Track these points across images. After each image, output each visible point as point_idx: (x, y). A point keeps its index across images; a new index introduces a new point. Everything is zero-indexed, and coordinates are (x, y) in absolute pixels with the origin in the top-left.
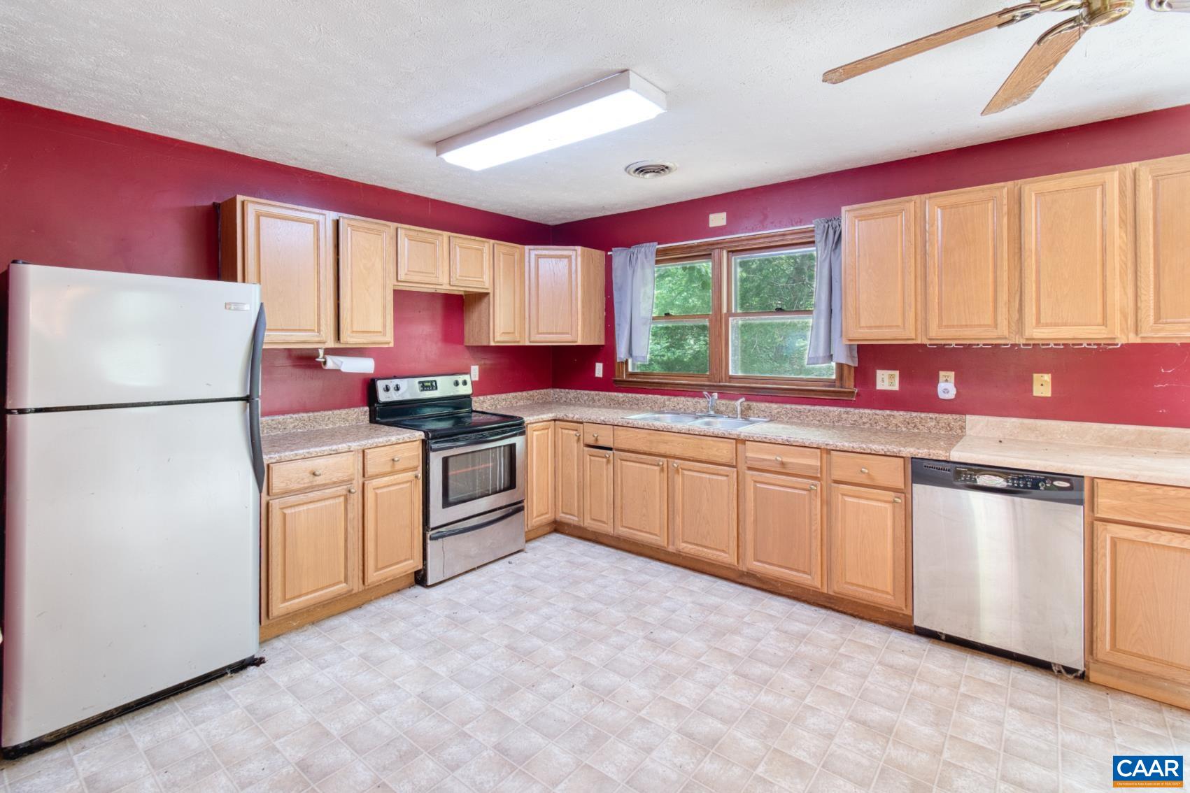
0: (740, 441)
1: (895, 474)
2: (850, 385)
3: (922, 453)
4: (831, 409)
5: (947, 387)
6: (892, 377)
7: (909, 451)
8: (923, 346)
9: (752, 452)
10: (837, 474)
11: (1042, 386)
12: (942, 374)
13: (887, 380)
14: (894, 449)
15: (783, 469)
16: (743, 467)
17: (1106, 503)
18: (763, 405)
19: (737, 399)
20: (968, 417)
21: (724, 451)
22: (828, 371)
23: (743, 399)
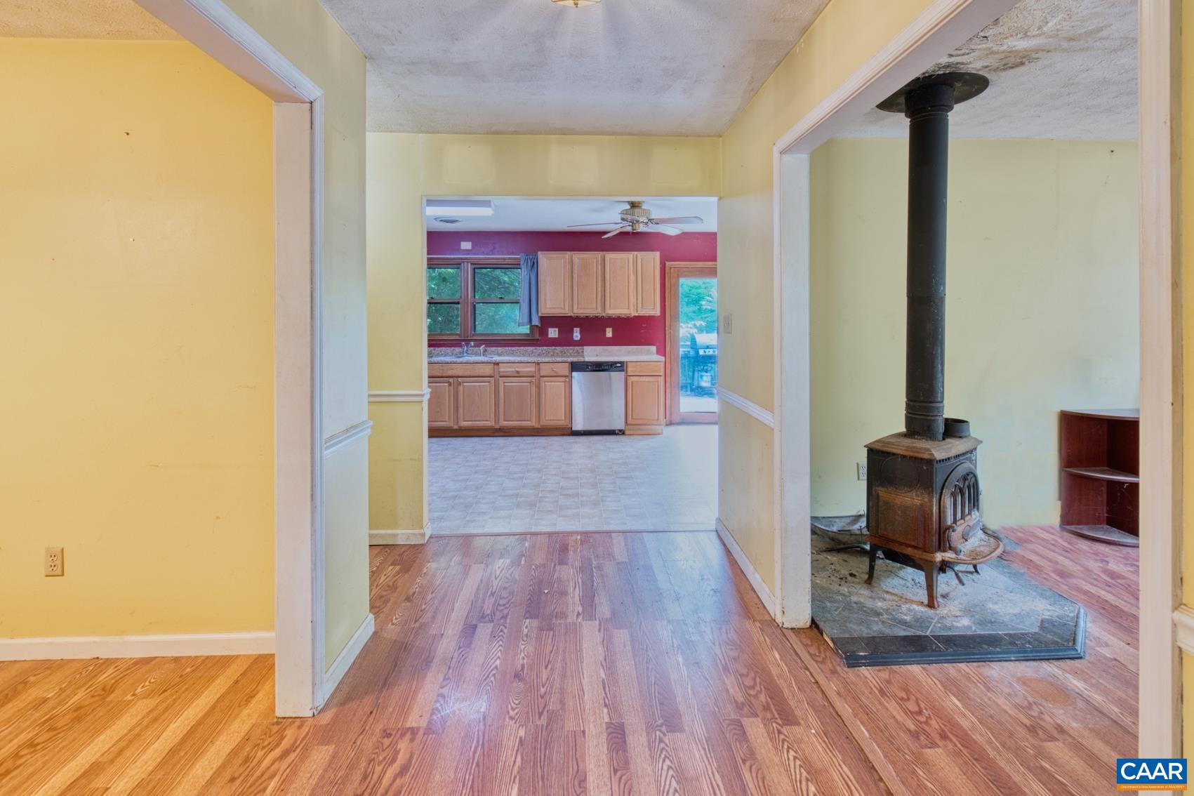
0: (497, 364)
1: (564, 369)
2: (537, 336)
3: (575, 359)
4: (529, 348)
5: (577, 335)
6: (555, 331)
7: (571, 359)
8: (571, 317)
9: (503, 368)
10: (543, 373)
11: (609, 333)
12: (575, 329)
13: (553, 333)
14: (565, 359)
15: (518, 375)
16: (497, 376)
17: (630, 370)
18: (493, 349)
19: (480, 346)
20: (585, 347)
21: (488, 370)
22: (525, 330)
23: (484, 346)
